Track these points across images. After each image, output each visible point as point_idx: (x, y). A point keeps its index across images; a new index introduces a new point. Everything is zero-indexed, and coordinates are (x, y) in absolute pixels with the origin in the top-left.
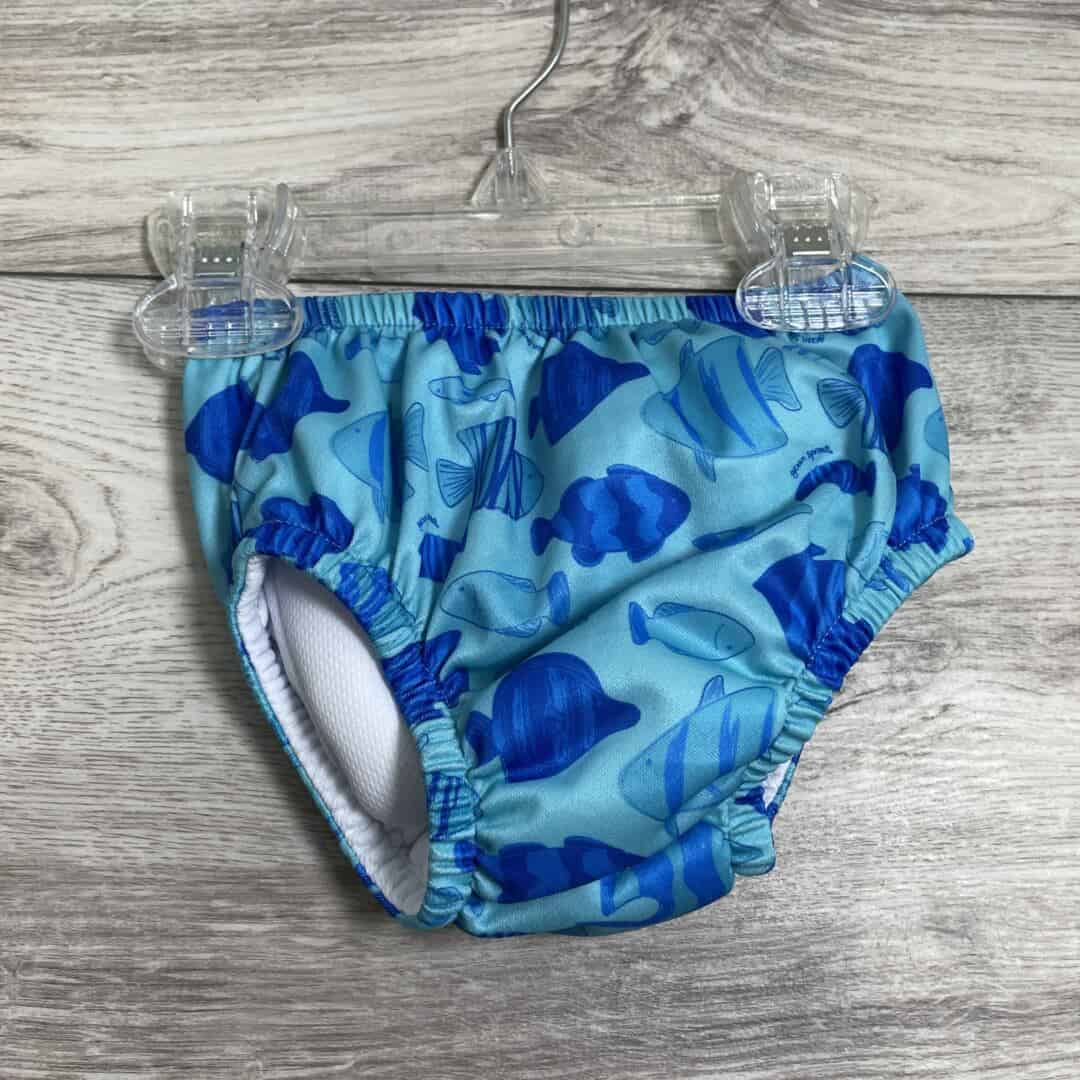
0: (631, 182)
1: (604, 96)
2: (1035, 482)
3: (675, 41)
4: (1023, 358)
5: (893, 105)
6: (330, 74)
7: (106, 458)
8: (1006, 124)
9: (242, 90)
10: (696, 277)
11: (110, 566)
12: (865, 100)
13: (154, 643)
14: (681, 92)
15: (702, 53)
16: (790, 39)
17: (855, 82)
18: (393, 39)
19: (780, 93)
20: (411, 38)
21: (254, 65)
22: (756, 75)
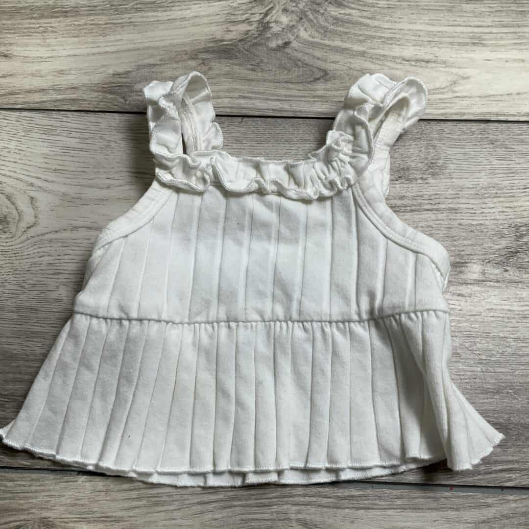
0: (262, 71)
1: (252, 34)
2: (437, 201)
3: (285, 10)
4: (434, 147)
5: (381, 37)
6: (135, 26)
7: (32, 185)
8: (433, 45)
9: (97, 33)
10: (288, 111)
11: (32, 230)
12: (368, 35)
13: (48, 262)
14: (287, 33)
15: (297, 16)
16: (337, 9)
17: (364, 27)
18: (162, 11)
19: (330, 32)
20: (170, 11)
21: (104, 22)
22: (321, 25)
